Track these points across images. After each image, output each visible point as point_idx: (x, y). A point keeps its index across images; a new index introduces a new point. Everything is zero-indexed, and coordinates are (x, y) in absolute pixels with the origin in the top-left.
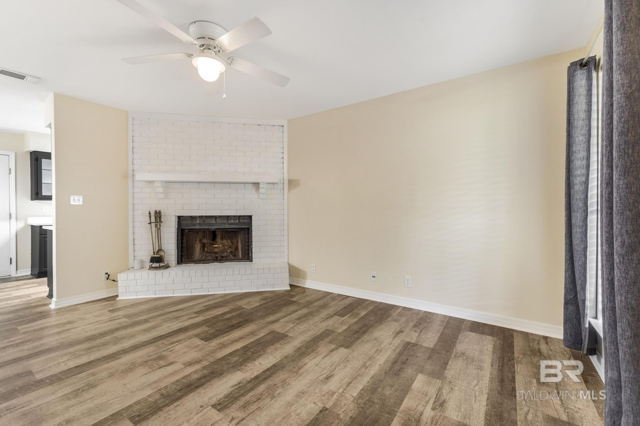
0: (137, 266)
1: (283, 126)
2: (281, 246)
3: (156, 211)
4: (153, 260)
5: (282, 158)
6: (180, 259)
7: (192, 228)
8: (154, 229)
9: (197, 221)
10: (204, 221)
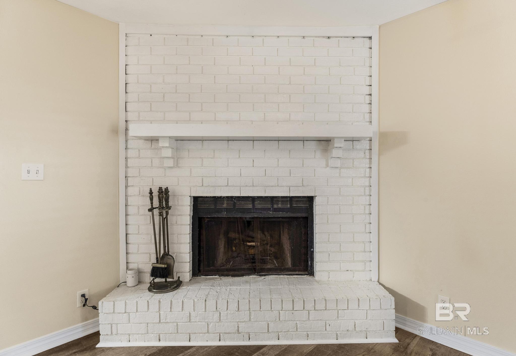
0: (131, 281)
1: (370, 38)
2: (365, 252)
3: (160, 188)
4: (155, 272)
5: (367, 95)
6: (197, 267)
7: (215, 216)
8: (157, 219)
9: (223, 204)
10: (234, 204)
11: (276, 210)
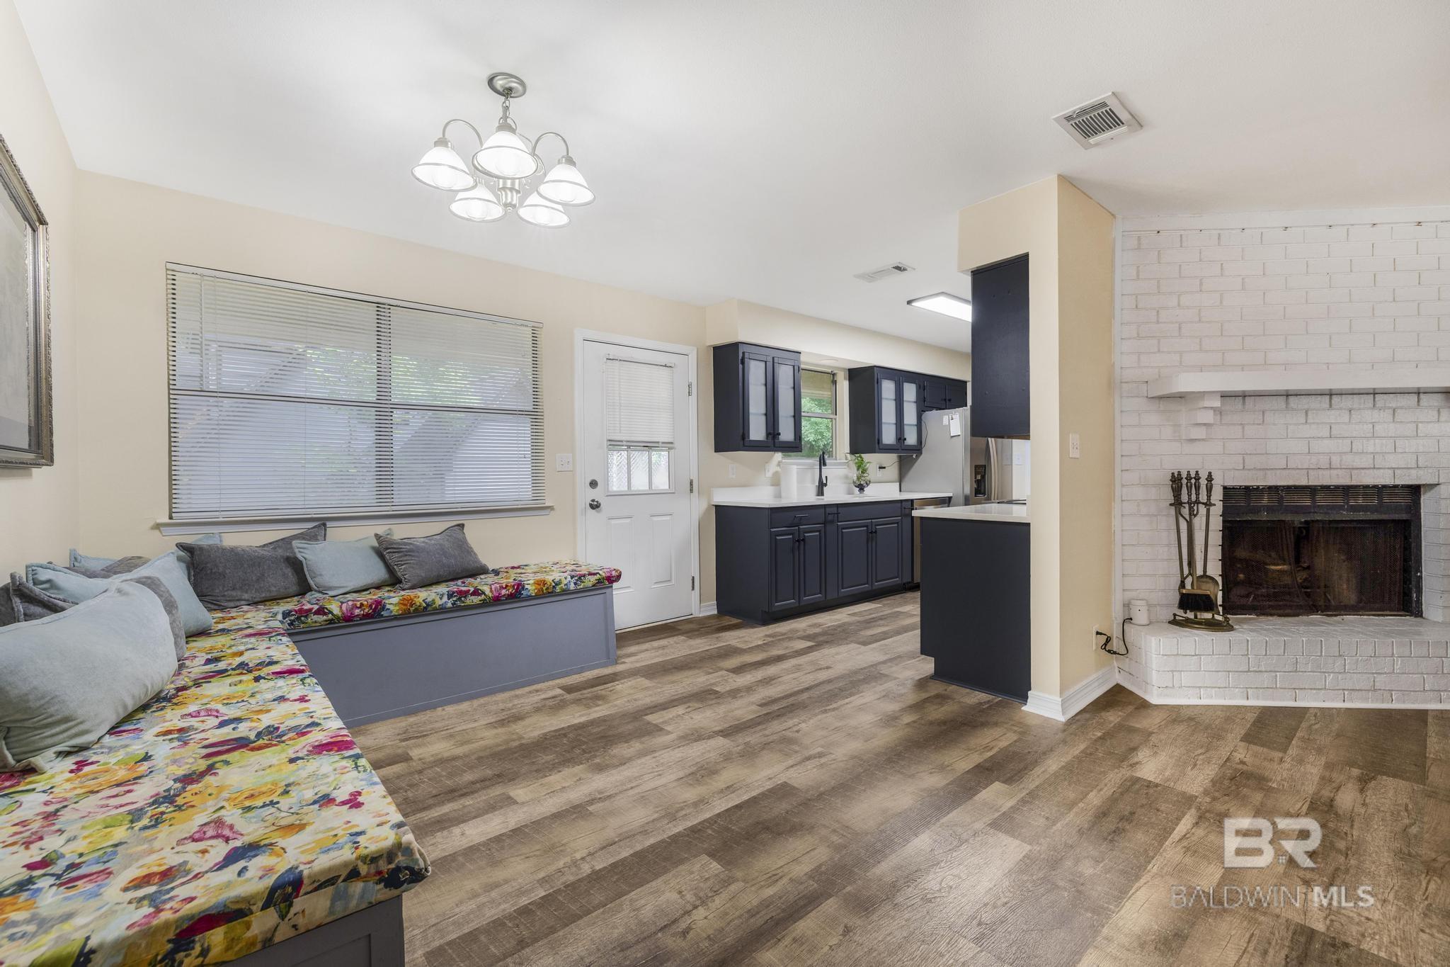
4: (1184, 602)
7: (1249, 518)
9: (1261, 499)
10: (1281, 500)
11: (1354, 509)
